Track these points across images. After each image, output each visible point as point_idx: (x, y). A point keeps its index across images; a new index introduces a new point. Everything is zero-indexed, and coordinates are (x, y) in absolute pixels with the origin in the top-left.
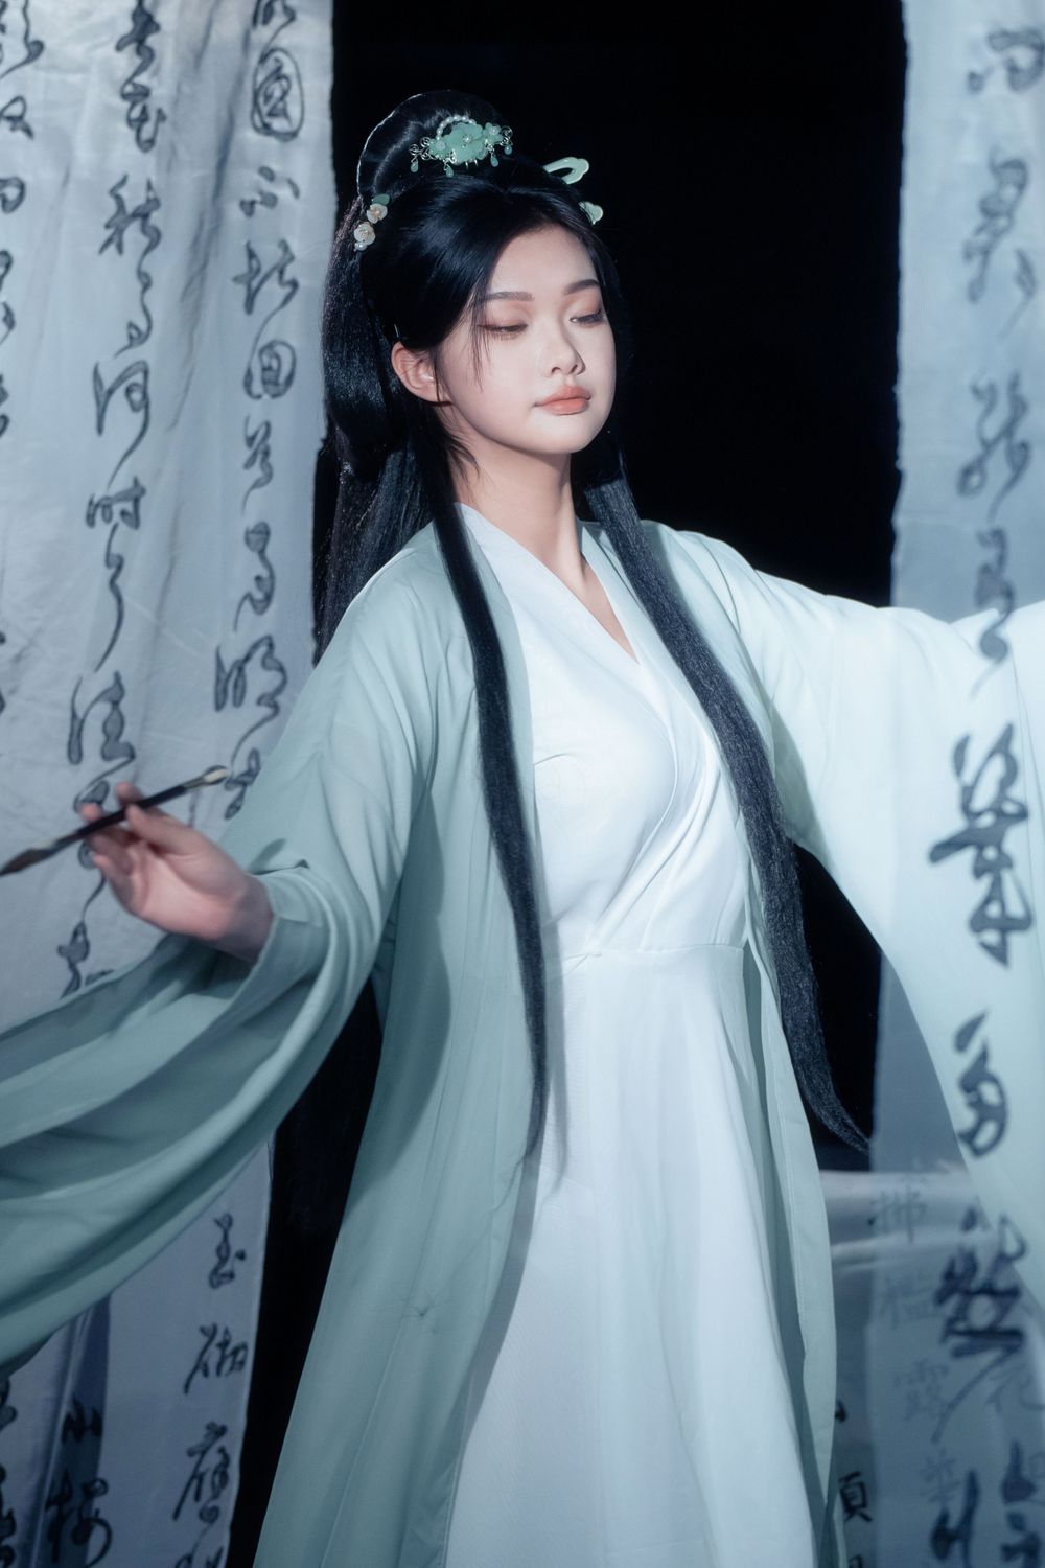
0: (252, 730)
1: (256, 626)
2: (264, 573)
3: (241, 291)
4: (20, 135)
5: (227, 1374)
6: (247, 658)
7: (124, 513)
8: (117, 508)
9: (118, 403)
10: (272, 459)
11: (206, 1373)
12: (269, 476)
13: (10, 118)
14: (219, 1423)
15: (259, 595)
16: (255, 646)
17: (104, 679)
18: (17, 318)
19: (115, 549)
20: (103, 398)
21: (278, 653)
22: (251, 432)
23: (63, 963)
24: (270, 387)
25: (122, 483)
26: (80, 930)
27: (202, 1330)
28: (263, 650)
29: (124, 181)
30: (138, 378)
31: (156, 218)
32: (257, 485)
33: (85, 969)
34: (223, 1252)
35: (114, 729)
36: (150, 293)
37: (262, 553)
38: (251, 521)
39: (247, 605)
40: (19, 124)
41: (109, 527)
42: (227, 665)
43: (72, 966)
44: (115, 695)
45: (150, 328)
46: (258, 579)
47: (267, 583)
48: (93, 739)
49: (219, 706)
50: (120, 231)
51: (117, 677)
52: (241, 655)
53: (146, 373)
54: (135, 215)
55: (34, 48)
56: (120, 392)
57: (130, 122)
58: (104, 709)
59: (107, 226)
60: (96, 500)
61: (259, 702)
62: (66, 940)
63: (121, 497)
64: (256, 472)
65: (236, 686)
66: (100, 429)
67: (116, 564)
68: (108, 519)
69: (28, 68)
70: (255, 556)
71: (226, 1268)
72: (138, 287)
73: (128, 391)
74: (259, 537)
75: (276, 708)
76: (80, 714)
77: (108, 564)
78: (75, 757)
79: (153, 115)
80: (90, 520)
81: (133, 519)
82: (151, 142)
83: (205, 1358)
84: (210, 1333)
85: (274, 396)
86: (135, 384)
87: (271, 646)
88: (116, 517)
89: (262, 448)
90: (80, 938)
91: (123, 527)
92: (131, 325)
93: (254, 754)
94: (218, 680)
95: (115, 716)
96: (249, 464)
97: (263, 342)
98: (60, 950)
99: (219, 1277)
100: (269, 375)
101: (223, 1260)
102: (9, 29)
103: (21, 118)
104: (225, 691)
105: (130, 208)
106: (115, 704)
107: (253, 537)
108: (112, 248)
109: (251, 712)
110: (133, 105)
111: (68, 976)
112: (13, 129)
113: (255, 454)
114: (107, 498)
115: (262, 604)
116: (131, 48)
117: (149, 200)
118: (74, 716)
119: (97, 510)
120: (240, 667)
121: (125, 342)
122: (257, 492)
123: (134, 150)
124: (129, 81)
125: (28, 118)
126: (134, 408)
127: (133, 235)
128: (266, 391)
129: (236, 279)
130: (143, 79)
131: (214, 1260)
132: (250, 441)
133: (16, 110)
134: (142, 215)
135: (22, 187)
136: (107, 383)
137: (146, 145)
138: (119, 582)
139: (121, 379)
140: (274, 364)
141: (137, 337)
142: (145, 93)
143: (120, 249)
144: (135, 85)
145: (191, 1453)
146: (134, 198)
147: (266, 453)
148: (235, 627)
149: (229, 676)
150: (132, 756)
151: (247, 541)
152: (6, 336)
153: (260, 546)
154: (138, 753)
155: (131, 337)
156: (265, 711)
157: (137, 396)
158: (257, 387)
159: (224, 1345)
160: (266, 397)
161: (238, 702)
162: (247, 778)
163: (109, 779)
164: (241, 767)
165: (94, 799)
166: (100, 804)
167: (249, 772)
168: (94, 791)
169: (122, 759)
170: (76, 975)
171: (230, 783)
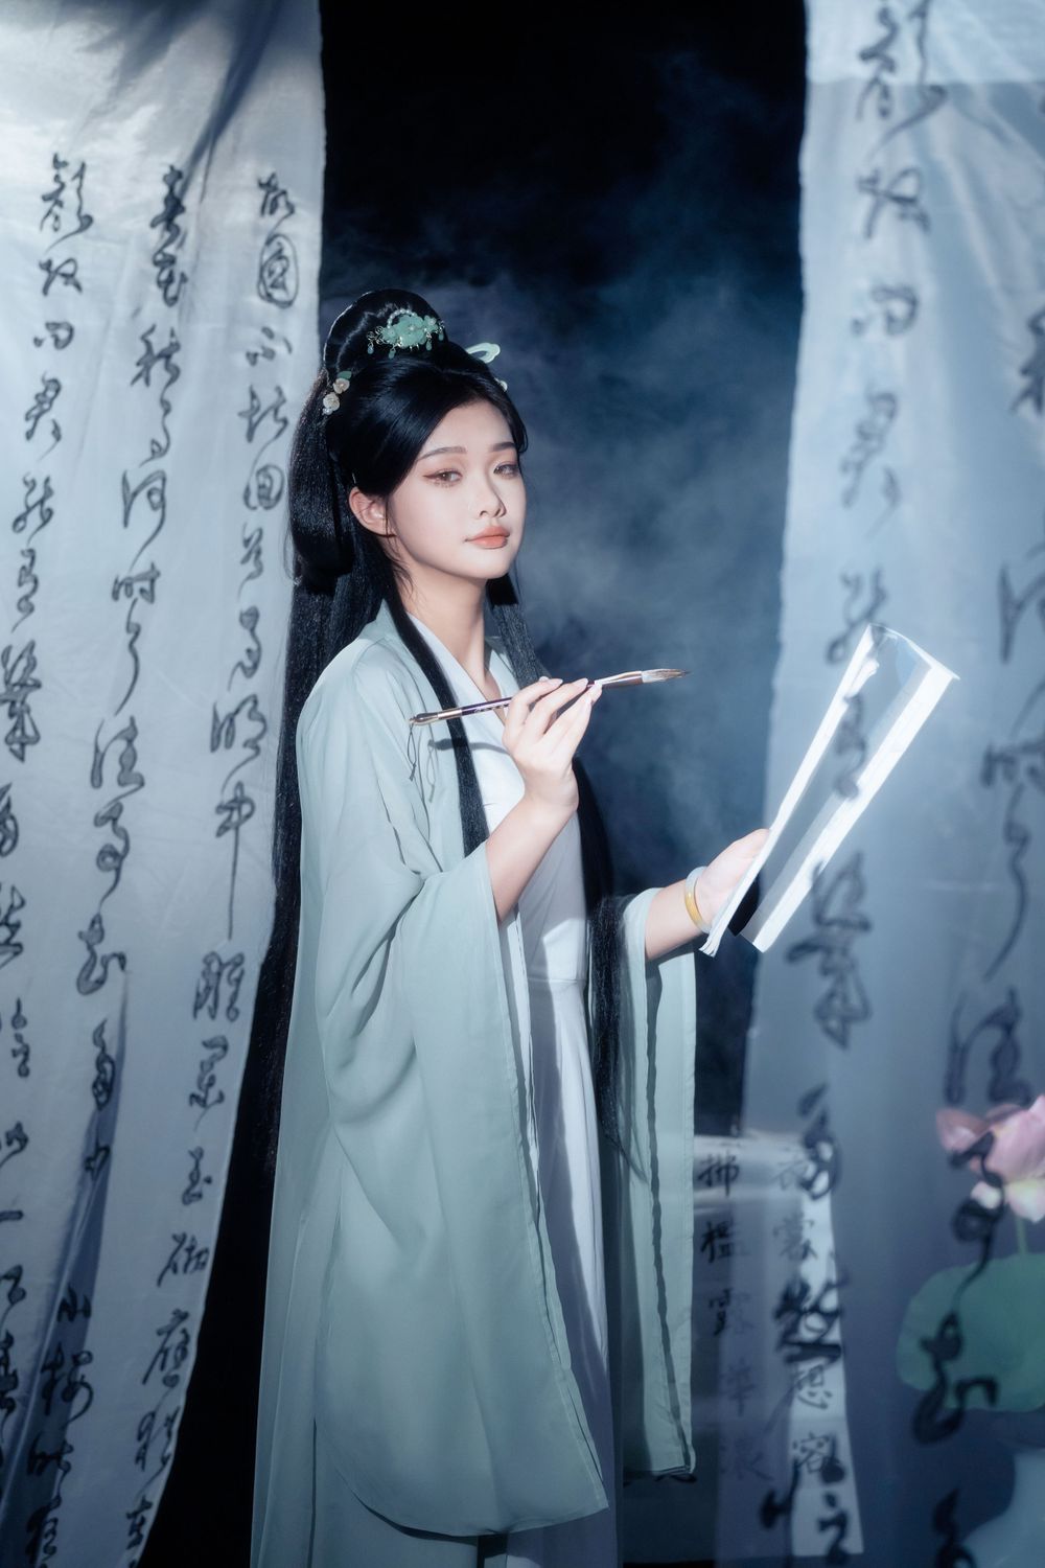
0: (238, 767)
1: (245, 687)
2: (254, 647)
3: (244, 424)
4: (71, 289)
5: (192, 1272)
6: (237, 711)
7: (142, 591)
8: (137, 586)
9: (141, 501)
10: (263, 557)
11: (175, 1271)
12: (260, 570)
13: (64, 275)
14: (183, 1309)
15: (248, 663)
16: (244, 703)
17: (122, 722)
18: (63, 432)
19: (134, 619)
20: (129, 499)
21: (261, 708)
22: (247, 536)
23: (82, 946)
24: (264, 501)
25: (142, 567)
26: (97, 921)
27: (175, 1237)
28: (249, 705)
29: (152, 330)
30: (158, 484)
31: (176, 359)
32: (251, 577)
33: (102, 950)
34: (194, 1177)
35: (128, 760)
36: (170, 417)
37: (252, 631)
38: (245, 606)
39: (239, 670)
40: (71, 280)
41: (129, 602)
42: (222, 716)
43: (90, 948)
44: (130, 735)
45: (168, 445)
46: (249, 651)
47: (255, 656)
48: (111, 769)
49: (214, 748)
50: (147, 368)
51: (132, 720)
52: (232, 709)
53: (164, 480)
54: (160, 356)
55: (86, 221)
56: (143, 494)
57: (159, 283)
58: (121, 745)
59: (138, 364)
60: (120, 580)
61: (245, 745)
62: (85, 927)
63: (141, 578)
64: (250, 567)
65: (227, 733)
66: (126, 523)
67: (135, 631)
68: (129, 594)
69: (80, 237)
70: (247, 633)
71: (196, 1190)
72: (161, 412)
73: (150, 494)
74: (251, 618)
75: (257, 750)
76: (102, 749)
77: (128, 630)
78: (96, 782)
79: (177, 278)
80: (115, 595)
81: (149, 595)
82: (175, 299)
83: (175, 1259)
84: (180, 1240)
85: (267, 508)
86: (155, 489)
87: (256, 702)
88: (136, 594)
89: (256, 548)
90: (97, 926)
91: (141, 602)
92: (154, 442)
93: (240, 785)
94: (214, 728)
95: (130, 751)
96: (245, 560)
97: (259, 466)
98: (81, 935)
99: (190, 1196)
100: (263, 491)
101: (194, 1183)
102: (65, 205)
103: (72, 275)
104: (219, 737)
105: (156, 350)
106: (130, 742)
107: (246, 618)
108: (141, 381)
109: (239, 752)
110: (162, 269)
111: (86, 955)
112: (66, 284)
113: (250, 553)
114: (129, 578)
115: (250, 670)
116: (161, 226)
117: (172, 344)
118: (97, 750)
119: (122, 587)
120: (231, 718)
121: (148, 454)
122: (250, 583)
123: (161, 305)
124: (160, 251)
125: (79, 276)
126: (154, 507)
127: (158, 371)
128: (261, 504)
129: (241, 414)
130: (170, 250)
131: (187, 1183)
132: (247, 542)
133: (69, 269)
134: (166, 356)
135: (71, 330)
136: (133, 486)
137: (171, 301)
138: (137, 645)
139: (144, 484)
140: (268, 483)
141: (158, 451)
142: (172, 260)
143: (147, 382)
144: (165, 255)
145: (159, 1333)
146: (159, 343)
147: (259, 553)
148: (229, 688)
149: (223, 725)
150: (142, 784)
151: (241, 621)
152: (53, 447)
153: (251, 625)
154: (147, 781)
155: (153, 451)
156: (249, 752)
157: (156, 498)
158: (254, 500)
159: (190, 1250)
160: (260, 509)
161: (229, 745)
162: (234, 805)
163: (123, 801)
164: (228, 796)
165: (111, 817)
166: (115, 820)
167: (235, 800)
168: (111, 810)
169: (133, 787)
170: (93, 955)
171: (221, 808)
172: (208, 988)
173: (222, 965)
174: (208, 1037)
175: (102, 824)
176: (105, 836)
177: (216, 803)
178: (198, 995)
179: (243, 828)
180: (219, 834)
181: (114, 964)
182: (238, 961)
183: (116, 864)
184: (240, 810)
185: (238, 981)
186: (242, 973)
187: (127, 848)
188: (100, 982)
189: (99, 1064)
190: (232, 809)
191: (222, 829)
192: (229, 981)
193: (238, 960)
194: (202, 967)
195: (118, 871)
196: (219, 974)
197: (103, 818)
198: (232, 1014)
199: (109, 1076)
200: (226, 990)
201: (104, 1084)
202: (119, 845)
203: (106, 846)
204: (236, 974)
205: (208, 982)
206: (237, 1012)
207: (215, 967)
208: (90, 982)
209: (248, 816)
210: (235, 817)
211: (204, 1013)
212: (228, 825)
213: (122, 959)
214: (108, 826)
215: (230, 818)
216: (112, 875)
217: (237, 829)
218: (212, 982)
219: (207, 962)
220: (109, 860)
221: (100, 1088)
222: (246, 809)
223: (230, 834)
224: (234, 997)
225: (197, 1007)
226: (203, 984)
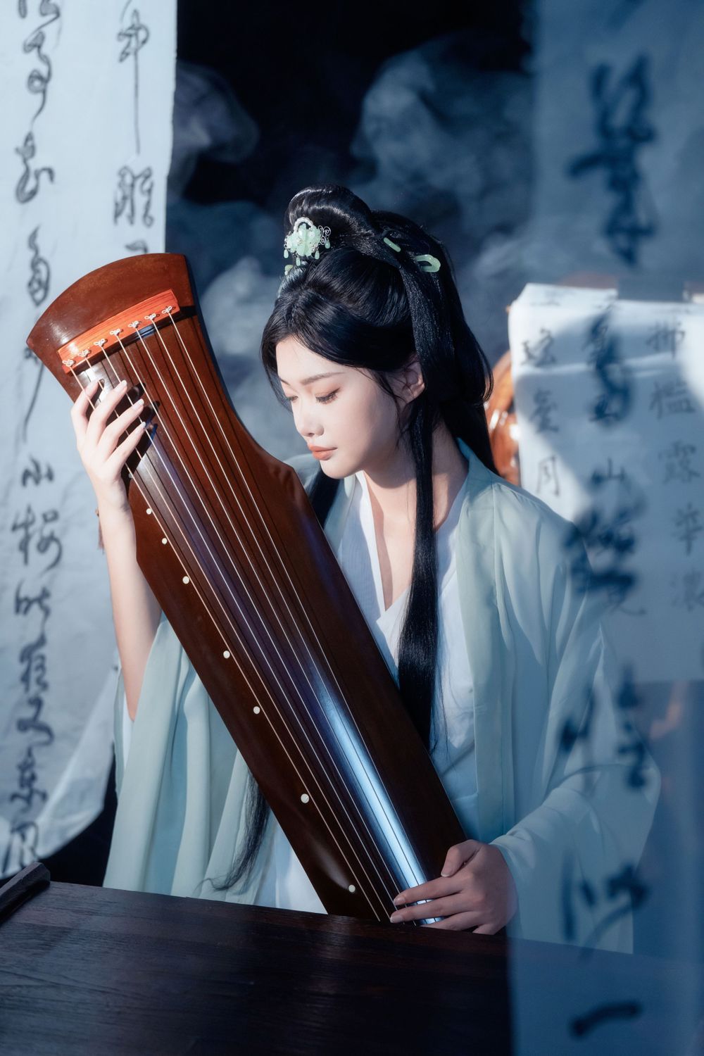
23: (19, 159)
26: (29, 138)
33: (35, 164)
43: (25, 161)
62: (20, 143)
78: (22, 11)
90: (30, 143)
93: (136, 13)
98: (17, 150)
111: (22, 169)
150: (58, 14)
154: (63, 13)
162: (132, 32)
163: (45, 30)
164: (127, 23)
165: (36, 44)
166: (39, 47)
167: (132, 28)
168: (36, 38)
169: (53, 16)
170: (28, 170)
171: (122, 35)
172: (124, 198)
173: (135, 178)
174: (130, 241)
175: (30, 51)
176: (32, 62)
177: (117, 31)
178: (117, 204)
179: (140, 53)
180: (121, 60)
181: (44, 177)
182: (147, 175)
183: (43, 87)
184: (136, 35)
185: (149, 191)
186: (152, 185)
187: (49, 74)
188: (34, 193)
189: (34, 265)
190: (130, 36)
191: (124, 55)
192: (142, 192)
193: (147, 173)
194: (118, 179)
195: (44, 92)
196: (132, 186)
197: (30, 45)
198: (148, 221)
199: (43, 276)
200: (140, 200)
201: (40, 282)
202: (44, 70)
203: (35, 71)
204: (147, 186)
205: (124, 192)
206: (152, 219)
207: (128, 179)
208: (26, 195)
209: (144, 42)
210: (134, 44)
211: (123, 219)
212: (128, 50)
213: (51, 172)
214: (34, 52)
215: (128, 45)
216: (39, 97)
217: (136, 54)
218: (128, 192)
219: (122, 175)
220: (37, 83)
221: (35, 286)
222: (142, 34)
223: (131, 58)
224: (148, 205)
225: (117, 214)
226: (120, 195)
